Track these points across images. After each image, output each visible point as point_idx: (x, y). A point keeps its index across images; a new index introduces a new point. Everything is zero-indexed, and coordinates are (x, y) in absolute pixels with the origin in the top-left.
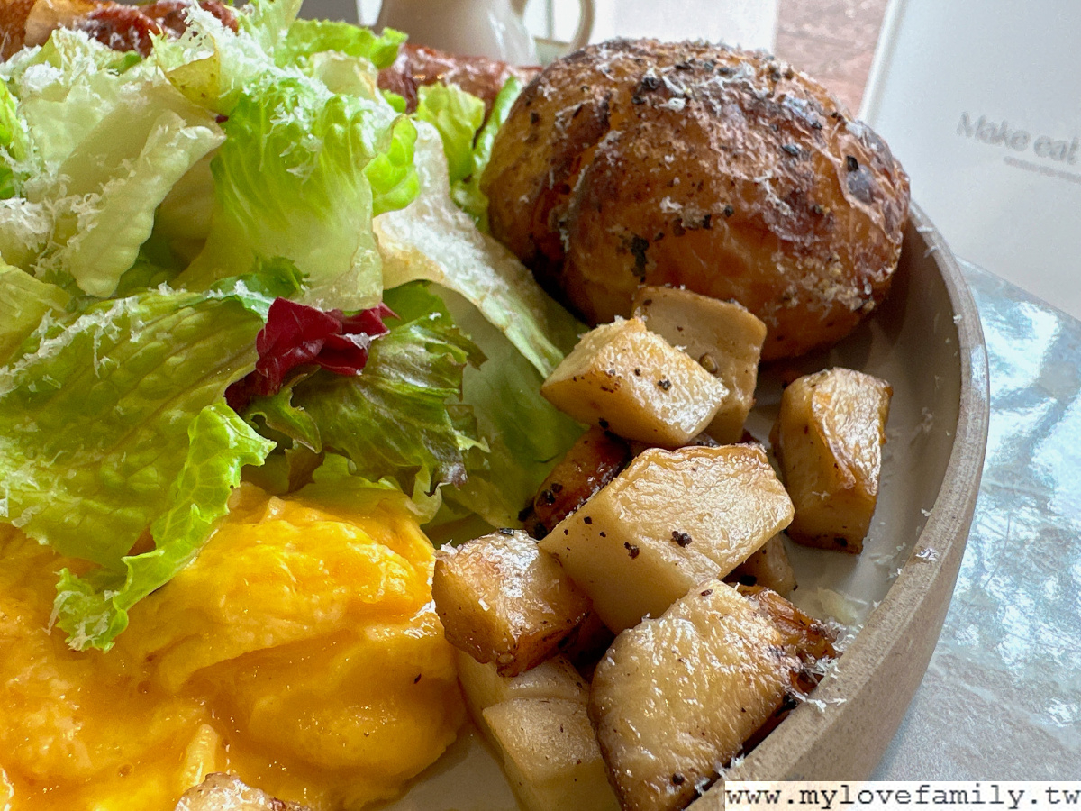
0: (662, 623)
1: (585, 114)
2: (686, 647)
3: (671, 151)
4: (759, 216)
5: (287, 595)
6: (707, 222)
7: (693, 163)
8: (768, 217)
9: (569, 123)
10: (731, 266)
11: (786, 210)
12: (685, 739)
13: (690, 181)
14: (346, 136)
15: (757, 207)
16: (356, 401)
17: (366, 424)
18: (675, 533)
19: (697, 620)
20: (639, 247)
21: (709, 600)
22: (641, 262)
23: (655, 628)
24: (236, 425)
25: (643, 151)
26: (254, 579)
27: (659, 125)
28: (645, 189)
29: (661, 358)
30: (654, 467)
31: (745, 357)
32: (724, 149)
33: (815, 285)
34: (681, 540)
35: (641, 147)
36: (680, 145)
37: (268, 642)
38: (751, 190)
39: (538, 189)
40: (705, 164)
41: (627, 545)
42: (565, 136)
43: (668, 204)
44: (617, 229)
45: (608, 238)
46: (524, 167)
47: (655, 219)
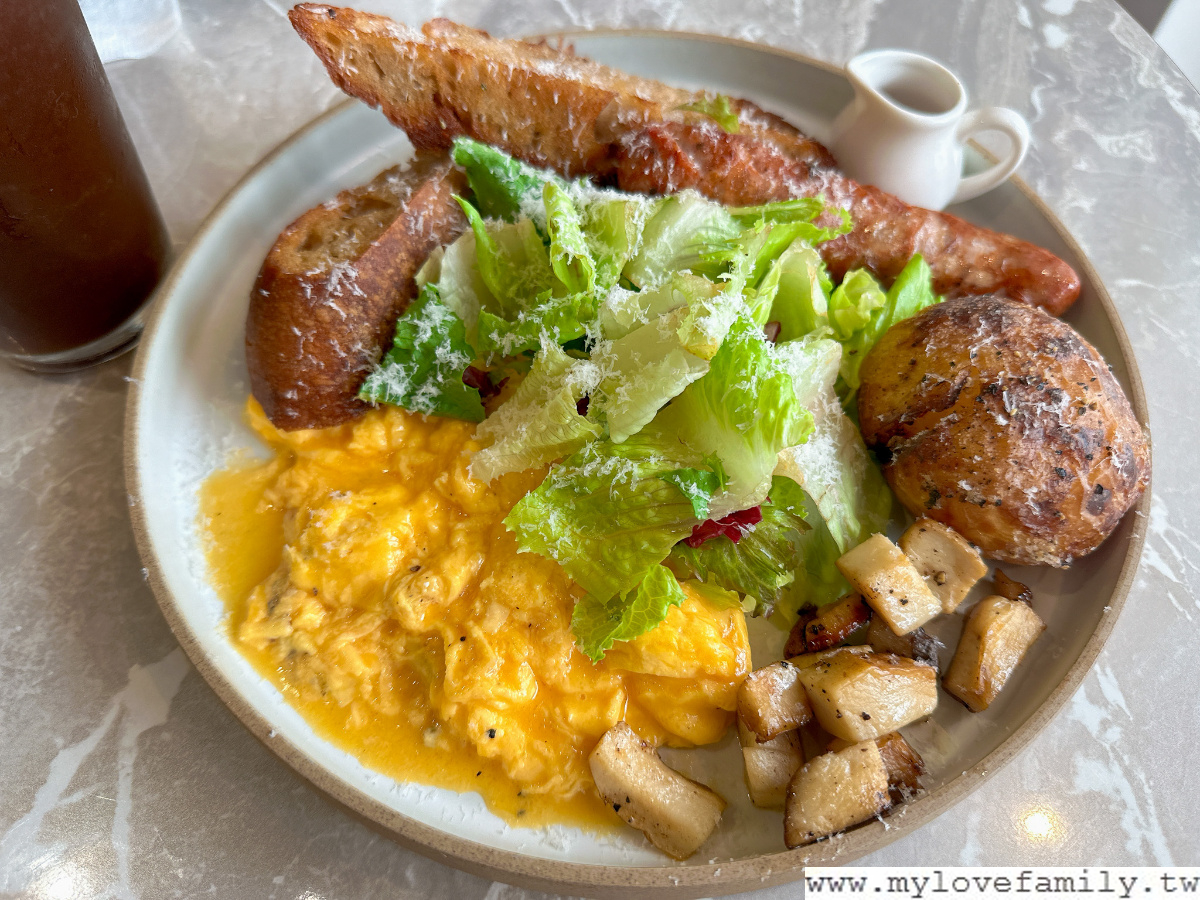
0: (837, 759)
1: (943, 389)
2: (842, 777)
3: (981, 453)
4: (1017, 510)
5: (672, 657)
6: (983, 503)
7: (991, 468)
8: (1023, 512)
9: (930, 388)
10: (986, 527)
11: (1037, 511)
12: (822, 819)
13: (984, 476)
14: (774, 423)
15: (1017, 504)
16: (732, 555)
17: (733, 571)
18: (864, 713)
19: (853, 766)
20: (935, 495)
21: (864, 755)
22: (933, 502)
23: (832, 760)
24: (673, 583)
25: (965, 443)
26: (660, 644)
27: (984, 427)
28: (954, 465)
29: (911, 586)
30: (869, 676)
31: (966, 582)
32: (1016, 463)
33: (1034, 551)
34: (866, 717)
35: (964, 439)
36: (989, 450)
37: (658, 674)
38: (1019, 495)
39: (892, 418)
40: (998, 470)
41: (838, 711)
42: (924, 395)
43: (964, 485)
44: (928, 478)
45: (920, 479)
46: (890, 394)
47: (953, 486)
